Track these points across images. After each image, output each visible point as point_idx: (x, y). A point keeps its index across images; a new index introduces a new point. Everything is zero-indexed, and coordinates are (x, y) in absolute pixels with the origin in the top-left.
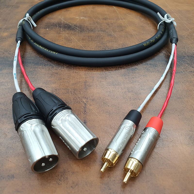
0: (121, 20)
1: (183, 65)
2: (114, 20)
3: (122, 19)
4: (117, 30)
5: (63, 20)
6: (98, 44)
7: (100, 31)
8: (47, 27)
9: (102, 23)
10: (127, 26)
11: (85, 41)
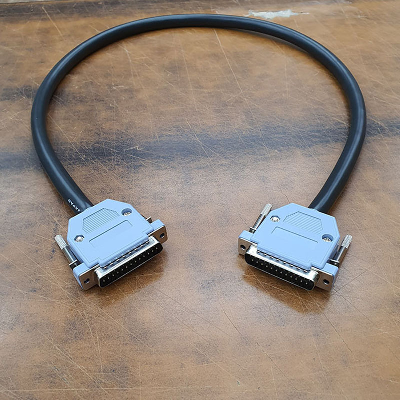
0: (133, 77)
1: (213, 155)
2: (122, 77)
3: (135, 76)
4: (124, 99)
5: (34, 82)
6: (89, 125)
7: (95, 101)
8: (7, 98)
9: (100, 86)
10: (142, 89)
11: (67, 122)
